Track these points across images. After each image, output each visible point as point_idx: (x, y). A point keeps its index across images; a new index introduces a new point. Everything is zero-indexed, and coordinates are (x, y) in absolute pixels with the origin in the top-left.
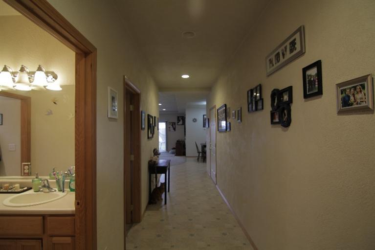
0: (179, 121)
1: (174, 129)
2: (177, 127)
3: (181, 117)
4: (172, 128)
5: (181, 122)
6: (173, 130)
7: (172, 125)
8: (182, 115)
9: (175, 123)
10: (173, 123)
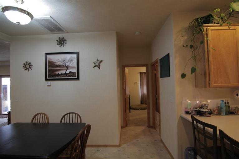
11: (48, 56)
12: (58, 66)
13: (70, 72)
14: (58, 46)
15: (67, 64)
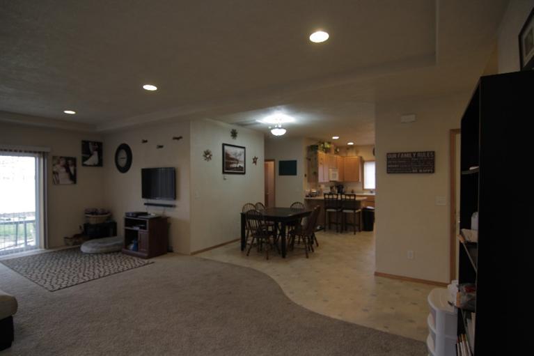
0: (87, 153)
1: (73, 178)
2: (81, 172)
3: (94, 143)
4: (63, 175)
5: (94, 159)
6: (69, 182)
7: (67, 167)
8: (99, 140)
9: (74, 160)
10: (67, 159)
11: (226, 147)
12: (232, 159)
13: (240, 167)
14: (231, 138)
15: (238, 158)
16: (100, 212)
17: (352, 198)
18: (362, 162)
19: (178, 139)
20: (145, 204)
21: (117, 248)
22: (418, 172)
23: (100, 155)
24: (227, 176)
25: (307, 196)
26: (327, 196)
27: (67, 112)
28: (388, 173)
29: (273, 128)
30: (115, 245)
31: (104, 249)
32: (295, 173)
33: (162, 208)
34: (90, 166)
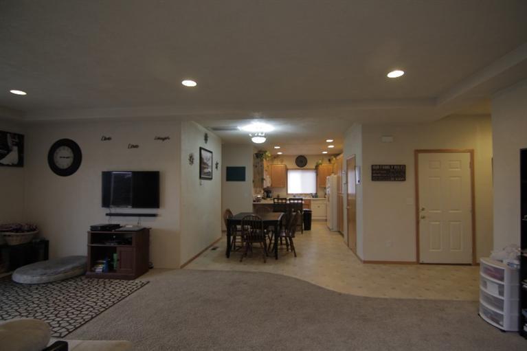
3: (14, 136)
5: (13, 157)
8: (19, 131)
11: (202, 152)
12: (205, 164)
13: (210, 172)
14: (204, 142)
15: (208, 163)
16: (26, 228)
17: (284, 201)
18: (287, 170)
19: (164, 139)
20: (107, 215)
21: (77, 272)
22: (395, 180)
23: (21, 152)
24: (203, 181)
25: (254, 201)
26: (276, 201)
27: (13, 91)
28: (373, 180)
29: (254, 136)
30: (73, 269)
31: (61, 276)
32: (243, 179)
33: (137, 218)
34: (8, 165)
